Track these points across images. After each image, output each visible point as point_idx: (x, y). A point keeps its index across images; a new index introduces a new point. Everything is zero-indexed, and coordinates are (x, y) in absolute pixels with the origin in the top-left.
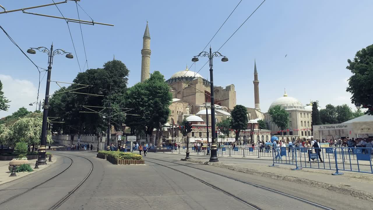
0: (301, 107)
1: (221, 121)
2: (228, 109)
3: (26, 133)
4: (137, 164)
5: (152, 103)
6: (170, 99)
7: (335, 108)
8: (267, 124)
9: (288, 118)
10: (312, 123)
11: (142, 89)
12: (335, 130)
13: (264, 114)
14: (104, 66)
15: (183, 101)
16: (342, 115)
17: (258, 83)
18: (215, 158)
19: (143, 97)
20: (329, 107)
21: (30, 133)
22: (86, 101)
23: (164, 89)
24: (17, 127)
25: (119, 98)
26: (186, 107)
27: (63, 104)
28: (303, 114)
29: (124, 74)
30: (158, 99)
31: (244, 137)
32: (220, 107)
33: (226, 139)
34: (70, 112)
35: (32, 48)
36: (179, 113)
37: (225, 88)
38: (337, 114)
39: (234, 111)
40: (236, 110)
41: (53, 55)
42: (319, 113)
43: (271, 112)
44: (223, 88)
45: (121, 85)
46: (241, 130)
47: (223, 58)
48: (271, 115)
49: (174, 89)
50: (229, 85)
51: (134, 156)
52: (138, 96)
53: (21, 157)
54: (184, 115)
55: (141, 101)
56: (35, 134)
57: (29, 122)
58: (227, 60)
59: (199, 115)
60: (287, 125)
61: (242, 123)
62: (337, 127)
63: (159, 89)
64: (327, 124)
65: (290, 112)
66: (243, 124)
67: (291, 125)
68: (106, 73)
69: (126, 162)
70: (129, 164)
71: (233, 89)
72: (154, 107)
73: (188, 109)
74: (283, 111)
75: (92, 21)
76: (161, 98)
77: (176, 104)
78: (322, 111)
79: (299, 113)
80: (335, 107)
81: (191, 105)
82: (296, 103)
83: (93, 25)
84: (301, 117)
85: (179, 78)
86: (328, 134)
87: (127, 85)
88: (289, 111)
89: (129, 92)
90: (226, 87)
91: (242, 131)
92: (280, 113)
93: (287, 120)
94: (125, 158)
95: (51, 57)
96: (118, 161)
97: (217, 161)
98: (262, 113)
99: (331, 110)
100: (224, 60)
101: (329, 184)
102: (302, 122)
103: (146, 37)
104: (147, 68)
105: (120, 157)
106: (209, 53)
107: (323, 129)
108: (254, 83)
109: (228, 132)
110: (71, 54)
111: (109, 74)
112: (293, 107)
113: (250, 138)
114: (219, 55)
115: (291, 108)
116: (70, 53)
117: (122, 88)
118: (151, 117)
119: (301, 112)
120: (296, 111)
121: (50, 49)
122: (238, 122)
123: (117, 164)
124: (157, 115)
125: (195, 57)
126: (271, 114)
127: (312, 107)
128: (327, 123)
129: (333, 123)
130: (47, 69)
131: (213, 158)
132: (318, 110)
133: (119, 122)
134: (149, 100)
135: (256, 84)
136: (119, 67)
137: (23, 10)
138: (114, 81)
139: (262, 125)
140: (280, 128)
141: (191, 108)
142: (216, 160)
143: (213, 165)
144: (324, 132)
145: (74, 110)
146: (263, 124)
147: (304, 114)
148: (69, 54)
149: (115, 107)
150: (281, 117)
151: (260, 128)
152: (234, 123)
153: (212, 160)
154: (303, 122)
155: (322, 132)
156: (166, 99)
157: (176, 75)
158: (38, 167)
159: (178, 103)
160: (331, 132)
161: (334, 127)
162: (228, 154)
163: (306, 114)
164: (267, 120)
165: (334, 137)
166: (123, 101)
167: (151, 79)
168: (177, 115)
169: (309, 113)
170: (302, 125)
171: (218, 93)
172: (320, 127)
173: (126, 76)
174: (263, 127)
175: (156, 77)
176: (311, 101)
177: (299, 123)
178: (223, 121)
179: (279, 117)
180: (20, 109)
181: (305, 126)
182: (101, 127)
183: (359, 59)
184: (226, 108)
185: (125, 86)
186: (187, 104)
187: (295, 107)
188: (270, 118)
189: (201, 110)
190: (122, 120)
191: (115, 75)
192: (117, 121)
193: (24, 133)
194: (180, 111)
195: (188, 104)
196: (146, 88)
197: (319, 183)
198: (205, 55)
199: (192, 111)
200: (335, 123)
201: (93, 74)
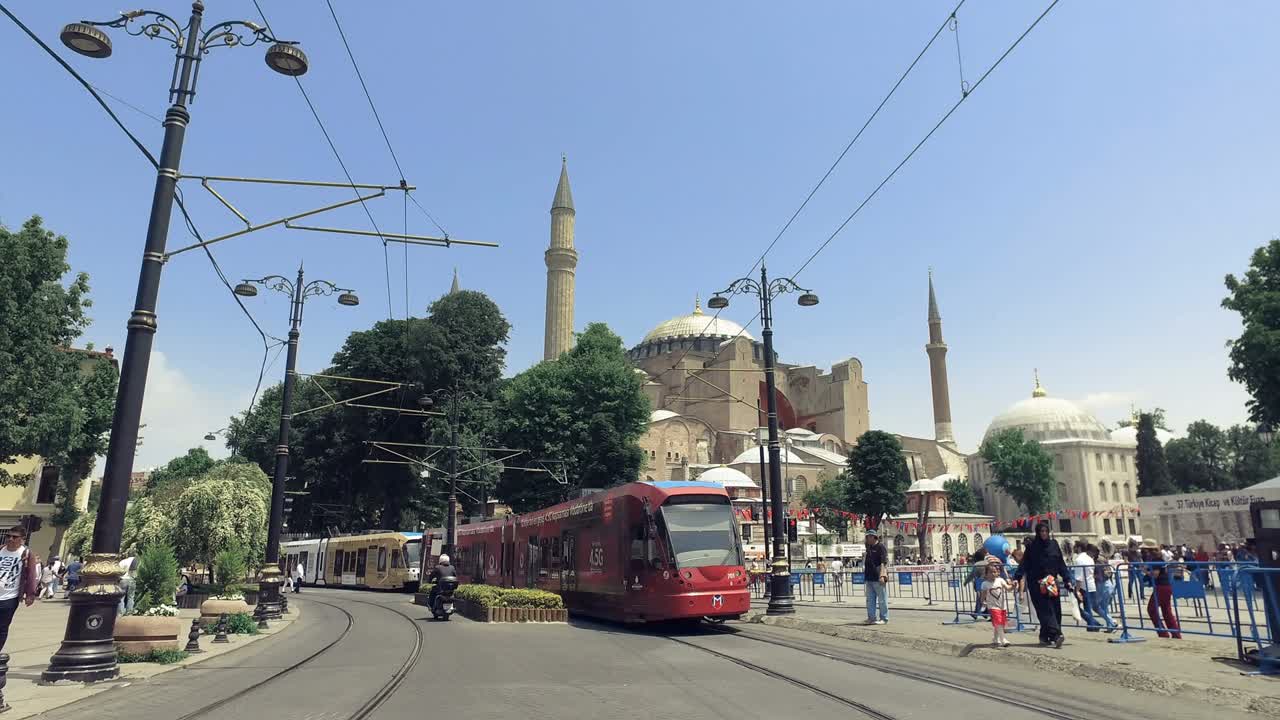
0: (1095, 434)
1: (819, 485)
2: (840, 445)
3: (214, 525)
4: (546, 622)
5: (582, 430)
6: (642, 415)
7: (1223, 436)
8: (978, 492)
9: (1052, 471)
10: (1138, 487)
11: (552, 383)
12: (1224, 513)
13: (968, 460)
14: (430, 310)
15: (686, 418)
16: (1250, 461)
17: (944, 350)
18: (784, 602)
19: (555, 408)
20: (1201, 430)
21: (223, 528)
22: (372, 426)
23: (623, 382)
24: (189, 507)
25: (477, 414)
26: (698, 441)
27: (295, 432)
28: (1105, 457)
29: (495, 334)
30: (603, 415)
31: (898, 539)
32: (815, 437)
33: (834, 547)
34: (317, 461)
35: (247, 281)
36: (672, 461)
37: (828, 372)
38: (1232, 454)
39: (859, 452)
40: (864, 449)
41: (303, 297)
42: (1164, 452)
43: (988, 452)
44: (821, 371)
45: (483, 371)
46: (885, 516)
47: (804, 296)
48: (992, 463)
49: (656, 378)
50: (841, 361)
51: (537, 597)
52: (539, 408)
53: (231, 593)
54: (690, 466)
55: (547, 424)
56: (238, 527)
57: (220, 492)
58: (816, 302)
59: (741, 467)
60: (1047, 495)
61: (886, 491)
62: (1226, 502)
63: (605, 385)
64: (1196, 491)
65: (1058, 452)
66: (891, 495)
67: (1064, 498)
68: (437, 331)
69: (515, 613)
70: (524, 620)
71: (858, 374)
72: (589, 442)
73: (704, 444)
74: (1033, 449)
75: (444, 238)
76: (613, 415)
77: (664, 430)
78: (1173, 446)
79: (1089, 455)
80: (1221, 430)
81: (715, 433)
82: (1078, 420)
83: (448, 246)
84: (1100, 467)
85: (671, 341)
86: (1196, 527)
87: (502, 371)
88: (1054, 446)
89: (508, 394)
90: (833, 369)
91: (888, 519)
92: (1020, 457)
93: (1047, 480)
94: (510, 602)
95: (297, 303)
96: (491, 612)
97: (789, 612)
98: (959, 455)
99: (1208, 441)
100: (807, 300)
101: (1076, 662)
102: (1102, 484)
103: (560, 209)
104: (564, 309)
105: (495, 598)
106: (759, 281)
107: (1177, 511)
108: (928, 351)
109: (843, 523)
110: (352, 293)
111: (445, 335)
112: (1069, 432)
113: (917, 544)
114: (790, 287)
115: (1061, 438)
116: (349, 291)
117: (487, 380)
118: (581, 475)
119: (1098, 451)
120: (1079, 446)
121: (294, 282)
122: (872, 487)
123: (487, 621)
124: (603, 468)
125: (717, 294)
126: (991, 460)
127: (1136, 432)
128: (1196, 488)
129: (1220, 487)
130: (287, 339)
131: (776, 602)
132: (1158, 443)
133: (480, 490)
134: (576, 418)
135: (937, 354)
136: (478, 312)
137: (286, 222)
138: (462, 359)
139: (958, 497)
140: (1023, 506)
141: (714, 445)
142: (789, 609)
143: (777, 624)
144: (1182, 521)
145: (331, 451)
146: (964, 495)
147: (1111, 457)
148: (347, 292)
149: (469, 443)
150: (1027, 467)
151: (953, 508)
152: (860, 492)
153: (773, 609)
154: (1109, 486)
155: (1175, 521)
156: (631, 416)
157: (661, 329)
158: (265, 624)
159: (668, 426)
160: (1207, 521)
161: (1216, 504)
162: (832, 593)
163: (1117, 457)
164: (976, 479)
165: (1219, 537)
166: (494, 423)
167: (580, 350)
168: (668, 467)
169: (1126, 452)
170: (1104, 497)
171: (805, 389)
172: (1166, 503)
173: (499, 342)
174: (963, 503)
175: (597, 341)
176: (1136, 409)
177: (1094, 489)
178: (825, 486)
179: (1020, 467)
180: (192, 451)
181: (1116, 497)
182: (413, 507)
183: (1264, 276)
184: (836, 440)
185: (497, 373)
186: (701, 428)
187: (1075, 434)
188: (988, 473)
189: (748, 448)
190: (489, 485)
191: (465, 339)
192: (471, 489)
193: (207, 527)
194: (677, 454)
195: (704, 428)
196: (566, 380)
197: (1054, 660)
198: (747, 288)
199: (716, 452)
200: (1226, 486)
201: (396, 336)
